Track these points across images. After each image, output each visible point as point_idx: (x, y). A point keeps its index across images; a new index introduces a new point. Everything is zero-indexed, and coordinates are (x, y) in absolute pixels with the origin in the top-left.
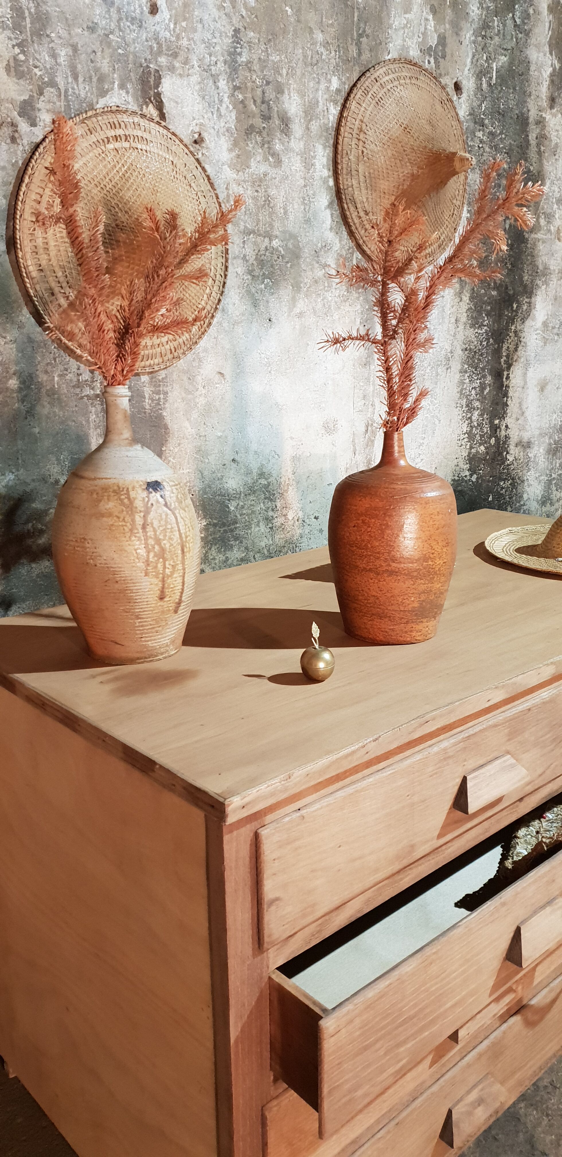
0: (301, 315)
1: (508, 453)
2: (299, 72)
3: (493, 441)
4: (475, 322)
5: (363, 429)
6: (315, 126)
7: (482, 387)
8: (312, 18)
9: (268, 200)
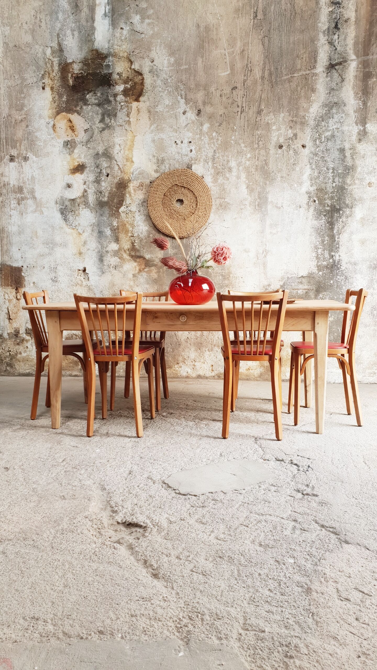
0: (235, 219)
1: (341, 266)
2: (235, 156)
3: (331, 261)
4: (317, 218)
5: (261, 252)
6: (241, 168)
7: (323, 241)
8: (241, 141)
9: (224, 189)
